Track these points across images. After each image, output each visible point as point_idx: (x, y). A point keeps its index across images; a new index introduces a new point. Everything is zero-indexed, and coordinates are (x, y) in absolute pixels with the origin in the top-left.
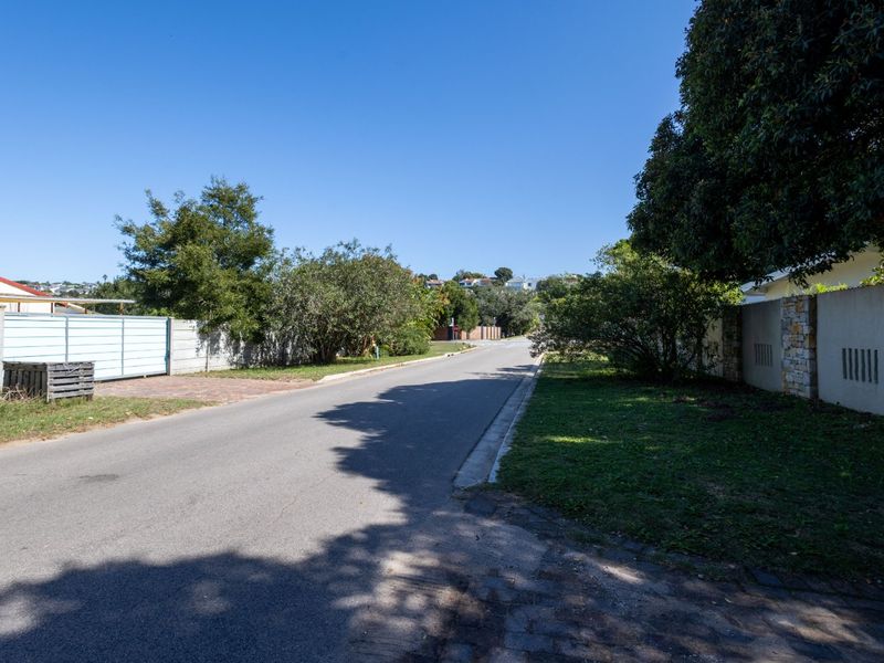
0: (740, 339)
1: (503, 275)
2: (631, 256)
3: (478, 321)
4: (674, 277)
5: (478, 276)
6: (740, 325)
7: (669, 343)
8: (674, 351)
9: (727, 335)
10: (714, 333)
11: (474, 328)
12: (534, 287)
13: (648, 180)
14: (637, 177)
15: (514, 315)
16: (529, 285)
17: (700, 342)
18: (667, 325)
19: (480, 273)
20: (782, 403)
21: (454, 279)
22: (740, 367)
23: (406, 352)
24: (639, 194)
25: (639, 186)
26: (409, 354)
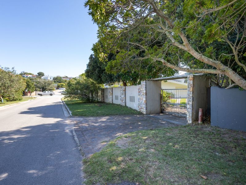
0: (104, 94)
1: (40, 74)
2: (85, 78)
3: (34, 89)
4: (93, 83)
5: (31, 74)
6: (104, 92)
7: (92, 95)
8: (93, 97)
9: (101, 94)
10: (100, 94)
11: (33, 92)
12: (52, 79)
13: (89, 65)
14: (87, 65)
15: (47, 88)
16: (50, 78)
17: (97, 95)
18: (92, 92)
19: (31, 73)
20: (109, 104)
21: (20, 74)
22: (104, 99)
23: (14, 100)
24: (87, 68)
25: (87, 66)
26: (15, 100)
